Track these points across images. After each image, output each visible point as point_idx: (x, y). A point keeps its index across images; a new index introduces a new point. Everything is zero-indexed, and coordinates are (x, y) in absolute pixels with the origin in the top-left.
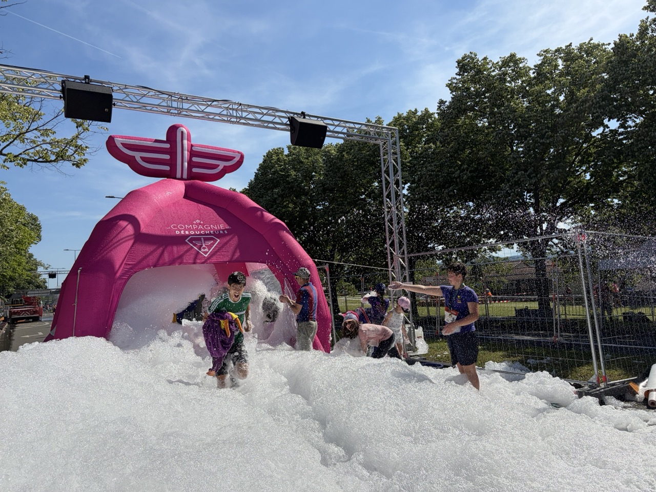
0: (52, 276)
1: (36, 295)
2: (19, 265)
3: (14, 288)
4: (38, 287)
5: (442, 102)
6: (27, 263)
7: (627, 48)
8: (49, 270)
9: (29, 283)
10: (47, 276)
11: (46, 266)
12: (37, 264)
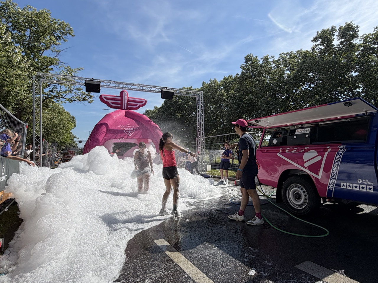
0: (80, 142)
1: (74, 150)
2: (67, 137)
3: (65, 147)
4: (74, 147)
5: (238, 74)
6: (70, 136)
7: (307, 56)
8: (79, 140)
9: (70, 145)
10: (78, 142)
11: (78, 138)
12: (74, 137)
